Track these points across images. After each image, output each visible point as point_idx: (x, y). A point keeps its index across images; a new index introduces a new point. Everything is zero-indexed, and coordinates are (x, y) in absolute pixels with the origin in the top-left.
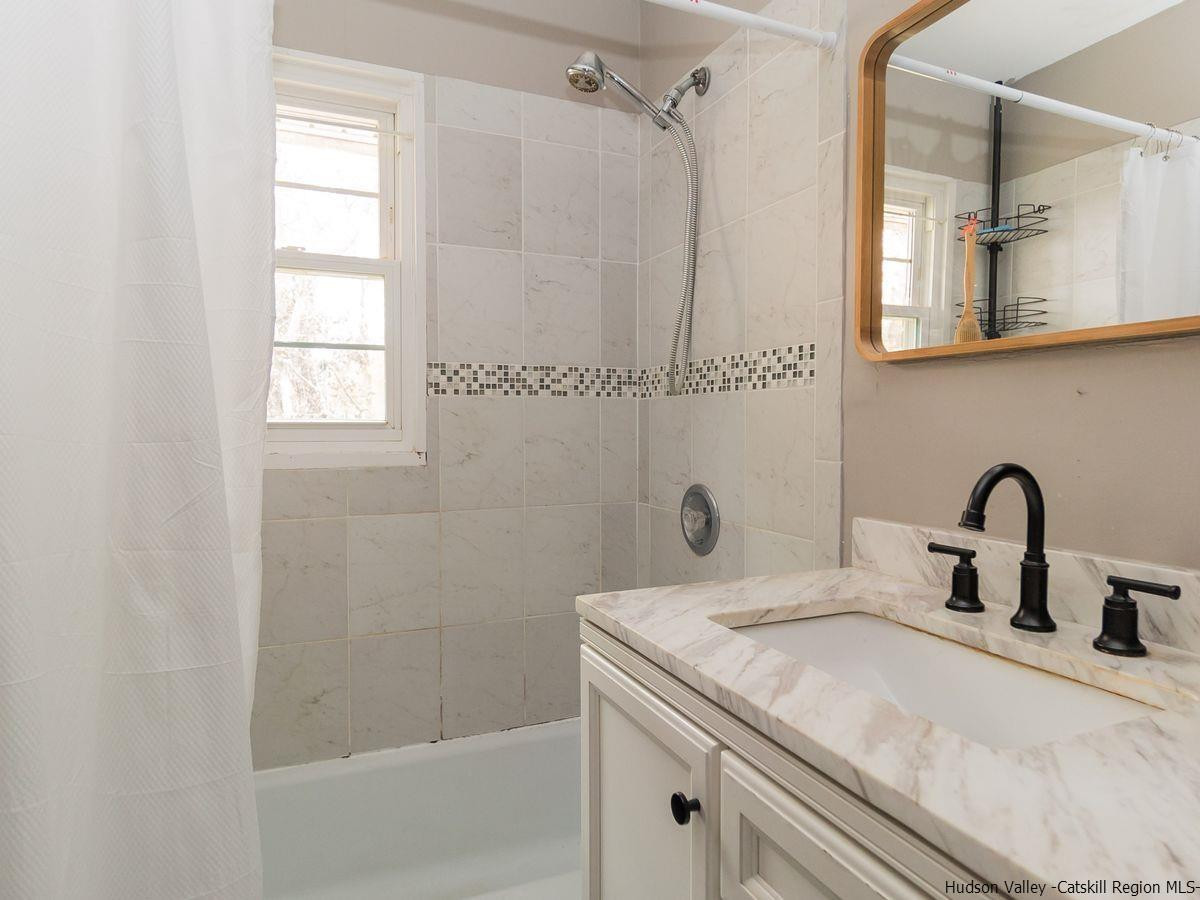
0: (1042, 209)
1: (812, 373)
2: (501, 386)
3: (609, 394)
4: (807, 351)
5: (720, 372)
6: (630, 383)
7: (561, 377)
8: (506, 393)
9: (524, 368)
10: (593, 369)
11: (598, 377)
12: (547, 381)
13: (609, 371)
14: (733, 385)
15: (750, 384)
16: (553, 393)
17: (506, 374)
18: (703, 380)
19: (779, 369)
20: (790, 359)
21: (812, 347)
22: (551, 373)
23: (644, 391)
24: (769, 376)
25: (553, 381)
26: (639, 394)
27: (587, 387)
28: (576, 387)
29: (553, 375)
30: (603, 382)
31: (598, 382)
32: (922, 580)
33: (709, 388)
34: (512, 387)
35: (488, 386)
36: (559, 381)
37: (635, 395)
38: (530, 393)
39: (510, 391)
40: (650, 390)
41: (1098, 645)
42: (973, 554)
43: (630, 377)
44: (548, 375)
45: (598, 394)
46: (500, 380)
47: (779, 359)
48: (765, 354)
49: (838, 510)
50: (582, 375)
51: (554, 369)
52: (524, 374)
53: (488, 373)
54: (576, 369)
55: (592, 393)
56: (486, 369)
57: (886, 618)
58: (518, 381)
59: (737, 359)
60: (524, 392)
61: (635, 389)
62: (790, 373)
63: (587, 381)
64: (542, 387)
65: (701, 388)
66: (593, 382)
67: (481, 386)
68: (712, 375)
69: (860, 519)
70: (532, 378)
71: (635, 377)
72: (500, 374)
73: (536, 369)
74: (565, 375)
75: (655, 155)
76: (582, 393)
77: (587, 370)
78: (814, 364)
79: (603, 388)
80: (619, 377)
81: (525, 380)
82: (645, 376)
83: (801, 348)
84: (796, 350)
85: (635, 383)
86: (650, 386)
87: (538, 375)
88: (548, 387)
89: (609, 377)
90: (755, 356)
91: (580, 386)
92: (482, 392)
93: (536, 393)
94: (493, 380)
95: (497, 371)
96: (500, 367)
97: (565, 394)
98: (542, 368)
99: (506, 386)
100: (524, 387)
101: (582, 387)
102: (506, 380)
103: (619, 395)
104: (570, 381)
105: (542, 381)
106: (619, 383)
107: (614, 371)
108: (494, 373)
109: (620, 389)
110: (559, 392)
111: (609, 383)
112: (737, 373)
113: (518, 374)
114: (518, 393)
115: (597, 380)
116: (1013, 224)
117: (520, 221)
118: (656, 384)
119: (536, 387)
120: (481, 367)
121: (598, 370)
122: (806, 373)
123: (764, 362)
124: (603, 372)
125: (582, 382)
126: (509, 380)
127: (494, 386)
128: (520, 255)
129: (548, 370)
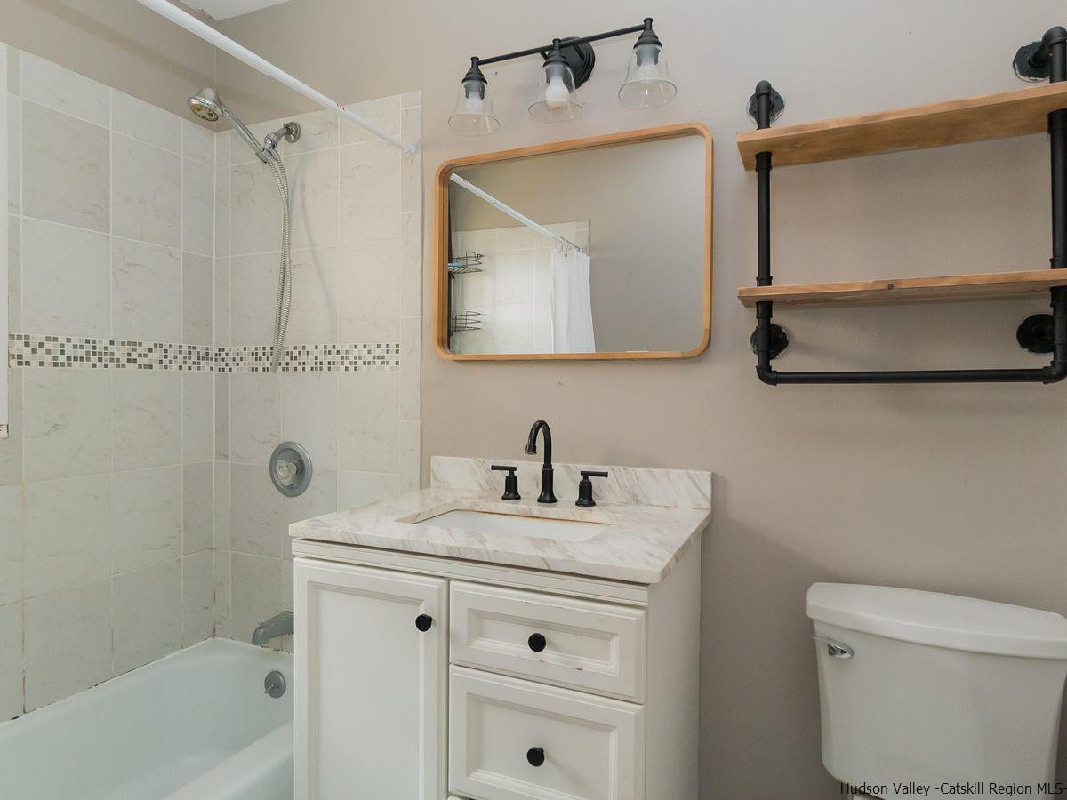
0: (480, 256)
1: (397, 363)
2: (88, 359)
3: (190, 368)
4: (393, 348)
5: (312, 357)
6: (207, 359)
7: (147, 352)
8: (94, 365)
9: (112, 343)
10: (176, 345)
11: (180, 352)
12: (134, 355)
13: (189, 347)
14: (325, 366)
15: (343, 367)
16: (140, 366)
17: (94, 348)
18: (294, 361)
19: (369, 358)
20: (378, 352)
21: (397, 346)
22: (138, 348)
23: (223, 365)
24: (360, 363)
25: (140, 355)
26: (216, 369)
27: (171, 362)
28: (161, 362)
29: (140, 350)
30: (185, 357)
31: (180, 357)
32: (479, 489)
33: (300, 368)
34: (100, 360)
35: (75, 359)
36: (146, 356)
37: (211, 369)
38: (118, 366)
39: (98, 363)
40: (230, 366)
41: (578, 504)
42: (515, 469)
43: (207, 354)
44: (135, 350)
45: (180, 368)
46: (87, 353)
47: (369, 352)
48: (356, 347)
49: (419, 452)
50: (166, 351)
51: (140, 344)
52: (111, 349)
53: (75, 347)
54: (161, 346)
55: (175, 367)
56: (73, 342)
57: (473, 511)
58: (106, 354)
59: (330, 348)
60: (113, 364)
61: (213, 364)
62: (378, 362)
63: (171, 356)
64: (129, 361)
65: (291, 367)
66: (176, 357)
67: (69, 358)
68: (303, 358)
69: (437, 457)
70: (121, 353)
71: (212, 354)
72: (88, 348)
73: (123, 344)
74: (151, 350)
75: (236, 171)
76: (166, 367)
77: (171, 346)
78: (399, 357)
79: (185, 363)
80: (198, 353)
81: (112, 354)
82: (223, 354)
83: (388, 346)
84: (383, 346)
85: (211, 359)
86: (231, 364)
87: (125, 349)
88: (135, 361)
89: (190, 353)
90: (347, 347)
91: (164, 360)
92: (69, 365)
93: (124, 365)
94: (81, 353)
95: (85, 344)
96: (88, 341)
97: (151, 367)
98: (129, 343)
99: (94, 359)
100: (112, 360)
101: (166, 362)
102: (94, 354)
103: (199, 368)
104: (156, 355)
105: (129, 355)
106: (198, 358)
107: (194, 348)
108: (82, 347)
109: (199, 363)
110: (145, 366)
111: (190, 358)
112: (330, 358)
113: (106, 348)
114: (106, 366)
115: (179, 356)
116: (461, 263)
117: (108, 205)
118: (238, 360)
119: (123, 360)
120: (69, 340)
121: (180, 347)
122: (392, 363)
123: (356, 352)
124: (185, 349)
125: (166, 357)
126: (97, 354)
127: (82, 359)
128: (108, 238)
129: (135, 345)
